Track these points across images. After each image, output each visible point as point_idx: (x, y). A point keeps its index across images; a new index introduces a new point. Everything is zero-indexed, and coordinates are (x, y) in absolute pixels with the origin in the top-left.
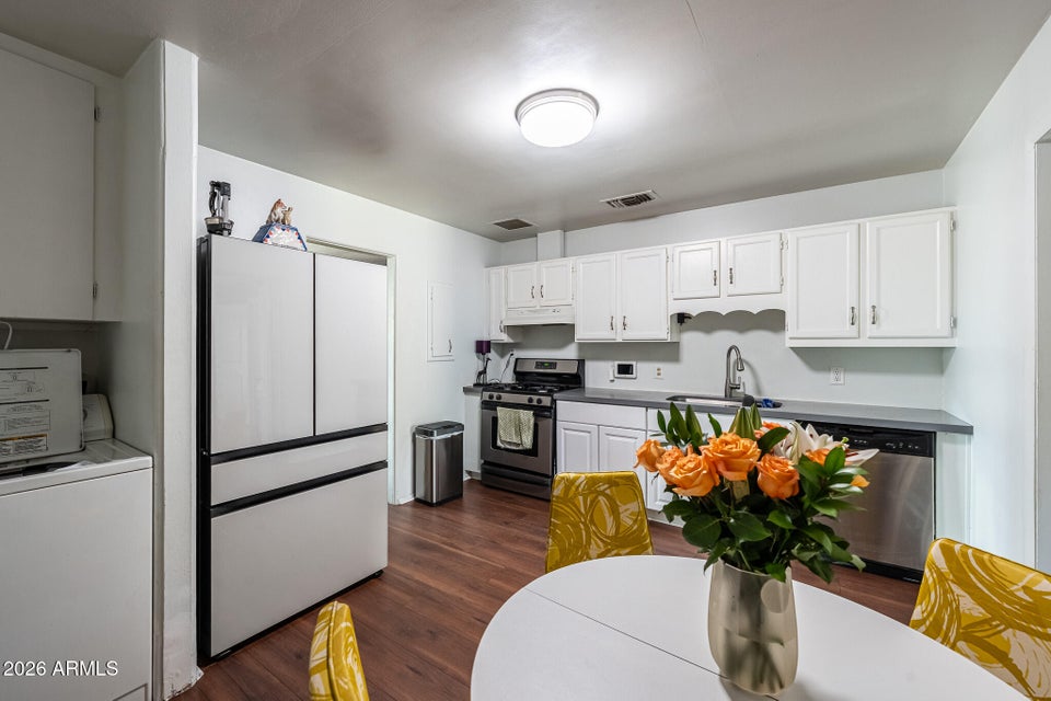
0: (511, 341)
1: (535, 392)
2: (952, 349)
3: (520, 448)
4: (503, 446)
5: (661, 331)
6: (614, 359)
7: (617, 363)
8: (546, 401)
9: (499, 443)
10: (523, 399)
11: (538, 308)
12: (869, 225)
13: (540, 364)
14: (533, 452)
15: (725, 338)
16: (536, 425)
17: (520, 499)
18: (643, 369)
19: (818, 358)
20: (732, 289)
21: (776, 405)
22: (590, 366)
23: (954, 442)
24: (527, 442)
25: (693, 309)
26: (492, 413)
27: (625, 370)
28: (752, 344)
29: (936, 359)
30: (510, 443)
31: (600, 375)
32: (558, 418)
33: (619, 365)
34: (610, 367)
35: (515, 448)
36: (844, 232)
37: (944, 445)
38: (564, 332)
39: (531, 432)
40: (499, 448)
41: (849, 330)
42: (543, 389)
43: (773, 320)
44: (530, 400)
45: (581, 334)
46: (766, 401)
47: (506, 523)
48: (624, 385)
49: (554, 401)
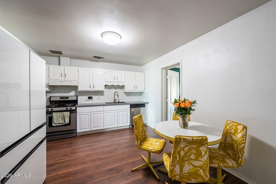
2: (144, 92)
3: (64, 124)
4: (55, 125)
5: (102, 88)
6: (87, 96)
7: (88, 96)
8: (74, 108)
9: (53, 125)
10: (65, 109)
12: (136, 73)
13: (62, 98)
14: (69, 124)
15: (113, 91)
16: (70, 116)
17: (65, 140)
18: (95, 97)
19: (128, 94)
20: (117, 81)
21: (123, 103)
22: (79, 97)
24: (67, 121)
25: (110, 84)
26: (50, 115)
28: (118, 91)
29: (141, 94)
30: (59, 124)
31: (82, 100)
32: (77, 112)
33: (89, 97)
34: (86, 97)
35: (61, 125)
36: (133, 73)
38: (75, 88)
39: (69, 118)
40: (54, 126)
41: (134, 89)
42: (69, 105)
43: (123, 87)
44: (67, 109)
45: (80, 89)
48: (90, 102)
49: (76, 108)
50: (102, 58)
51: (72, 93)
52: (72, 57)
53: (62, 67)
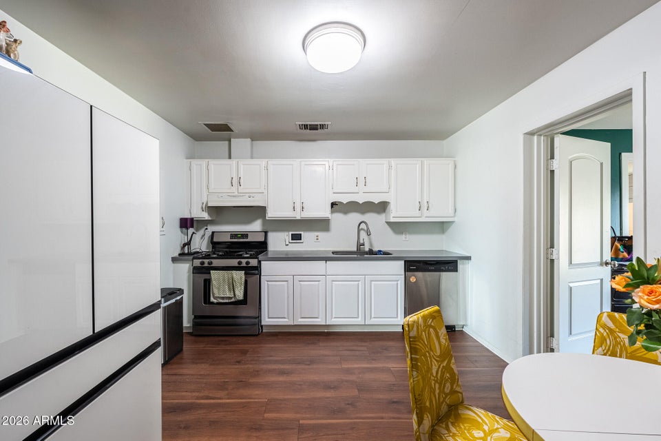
0: (210, 219)
1: (241, 257)
2: (453, 222)
3: (233, 300)
4: (215, 301)
5: (325, 212)
6: (289, 231)
7: (291, 233)
8: (254, 262)
9: (212, 299)
10: (234, 262)
11: (236, 194)
12: (426, 161)
13: (234, 235)
14: (244, 302)
15: (355, 217)
16: (246, 281)
17: (234, 339)
18: (307, 236)
19: (398, 227)
20: (366, 189)
21: (386, 253)
22: (271, 236)
23: (463, 264)
24: (240, 294)
25: (345, 199)
26: (206, 276)
27: (297, 237)
28: (370, 218)
29: (441, 227)
30: (223, 298)
31: (278, 242)
32: (262, 274)
33: (292, 234)
34: (286, 236)
35: (227, 301)
36: (415, 164)
37: (460, 266)
38: (260, 211)
39: (243, 287)
40: (213, 303)
41: (417, 213)
42: (247, 254)
43: (382, 207)
44: (240, 263)
45: (271, 214)
46: (380, 251)
47: (239, 362)
48: (296, 247)
49: (259, 262)
50: (322, 127)
51: (256, 226)
52: (255, 137)
53: (233, 162)
